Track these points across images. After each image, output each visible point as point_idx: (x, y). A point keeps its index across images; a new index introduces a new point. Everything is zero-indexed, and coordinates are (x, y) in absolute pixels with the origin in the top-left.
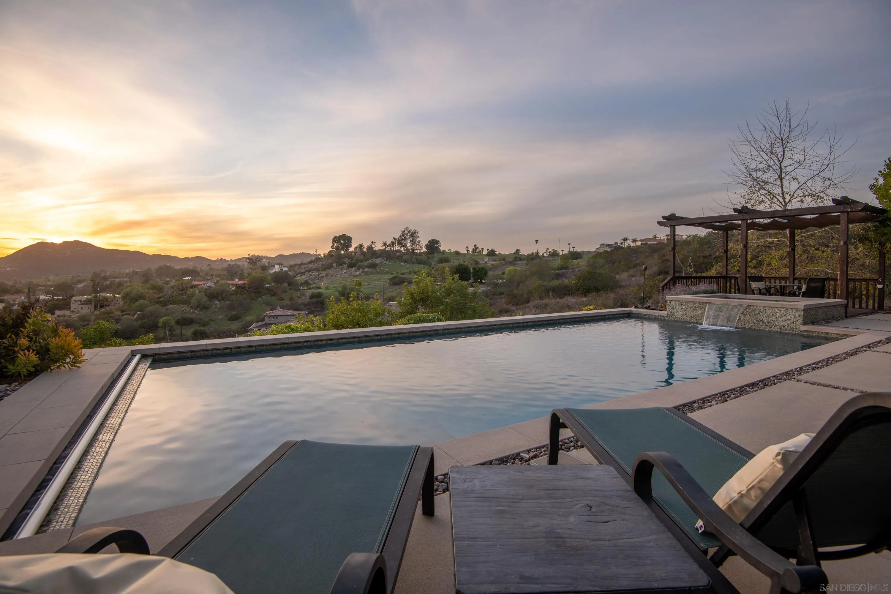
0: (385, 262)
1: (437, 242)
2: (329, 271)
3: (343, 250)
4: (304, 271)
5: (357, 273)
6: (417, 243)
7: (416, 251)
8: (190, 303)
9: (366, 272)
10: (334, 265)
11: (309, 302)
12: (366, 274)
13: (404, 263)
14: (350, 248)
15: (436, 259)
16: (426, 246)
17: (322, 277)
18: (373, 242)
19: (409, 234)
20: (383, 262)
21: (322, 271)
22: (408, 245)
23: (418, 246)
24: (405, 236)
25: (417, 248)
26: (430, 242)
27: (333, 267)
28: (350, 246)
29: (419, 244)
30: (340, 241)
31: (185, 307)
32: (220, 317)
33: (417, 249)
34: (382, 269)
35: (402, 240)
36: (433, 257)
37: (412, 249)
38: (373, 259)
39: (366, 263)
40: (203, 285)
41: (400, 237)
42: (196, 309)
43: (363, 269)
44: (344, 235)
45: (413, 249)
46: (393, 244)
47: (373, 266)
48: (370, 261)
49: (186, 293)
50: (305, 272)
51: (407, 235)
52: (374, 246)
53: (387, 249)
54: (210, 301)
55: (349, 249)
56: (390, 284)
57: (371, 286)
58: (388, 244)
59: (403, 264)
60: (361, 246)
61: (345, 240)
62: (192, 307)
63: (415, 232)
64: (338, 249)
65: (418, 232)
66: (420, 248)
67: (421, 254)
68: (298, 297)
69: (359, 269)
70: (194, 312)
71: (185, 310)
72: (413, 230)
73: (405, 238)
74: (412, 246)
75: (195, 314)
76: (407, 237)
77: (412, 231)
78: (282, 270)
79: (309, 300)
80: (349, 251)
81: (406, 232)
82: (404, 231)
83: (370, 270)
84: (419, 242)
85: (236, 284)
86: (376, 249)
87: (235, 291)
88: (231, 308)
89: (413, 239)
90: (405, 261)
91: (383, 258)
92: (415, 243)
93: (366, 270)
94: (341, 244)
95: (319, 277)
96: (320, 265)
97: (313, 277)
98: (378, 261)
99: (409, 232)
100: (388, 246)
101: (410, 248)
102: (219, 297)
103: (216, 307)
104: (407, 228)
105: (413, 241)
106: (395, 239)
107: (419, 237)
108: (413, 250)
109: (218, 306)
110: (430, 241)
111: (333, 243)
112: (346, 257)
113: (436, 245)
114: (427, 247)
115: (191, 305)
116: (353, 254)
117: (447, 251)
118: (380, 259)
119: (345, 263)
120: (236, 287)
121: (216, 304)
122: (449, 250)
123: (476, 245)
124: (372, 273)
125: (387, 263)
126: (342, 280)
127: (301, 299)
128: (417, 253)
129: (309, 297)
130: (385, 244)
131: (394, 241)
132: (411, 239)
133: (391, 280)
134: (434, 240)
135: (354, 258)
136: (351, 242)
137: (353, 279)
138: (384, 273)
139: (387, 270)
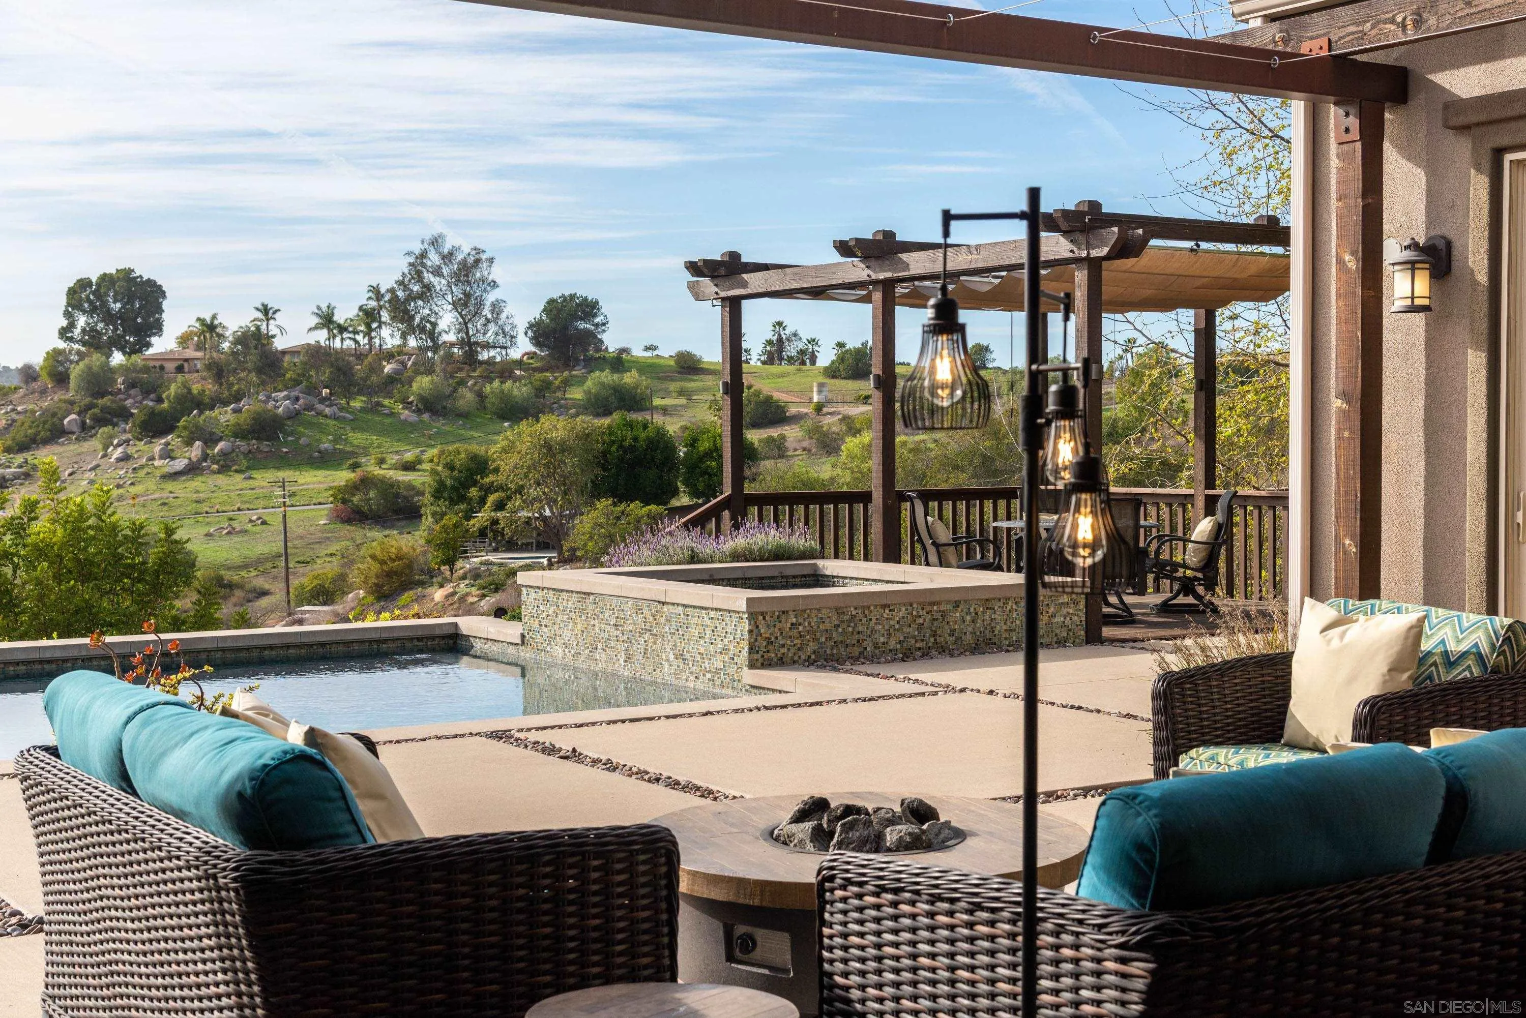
1: (589, 309)
3: (122, 349)
6: (486, 312)
7: (485, 355)
14: (154, 340)
16: (531, 326)
19: (445, 271)
22: (443, 325)
23: (492, 328)
24: (428, 277)
25: (490, 337)
26: (552, 307)
28: (157, 328)
29: (496, 320)
30: (104, 304)
33: (487, 346)
35: (412, 297)
37: (462, 343)
41: (401, 283)
44: (126, 275)
45: (470, 344)
46: (370, 316)
51: (437, 272)
52: (273, 331)
53: (337, 344)
55: (148, 345)
58: (340, 317)
60: (210, 328)
61: (131, 301)
63: (477, 261)
64: (93, 340)
65: (491, 261)
66: (501, 340)
67: (506, 371)
72: (466, 249)
73: (428, 287)
74: (464, 326)
76: (439, 284)
77: (460, 257)
80: (151, 351)
81: (434, 259)
82: (423, 255)
84: (497, 308)
86: (280, 344)
89: (468, 295)
92: (477, 313)
94: (109, 317)
99: (448, 257)
100: (342, 329)
101: (451, 337)
104: (435, 242)
105: (466, 305)
106: (376, 292)
108: (470, 347)
110: (552, 301)
111: (67, 314)
113: (582, 325)
114: (539, 334)
116: (170, 366)
117: (638, 352)
122: (647, 348)
123: (780, 324)
128: (490, 362)
130: (327, 320)
131: (373, 304)
132: (458, 292)
133: (343, 495)
134: (572, 296)
135: (173, 389)
136: (160, 310)
137: (159, 491)
138: (315, 461)
139: (329, 447)
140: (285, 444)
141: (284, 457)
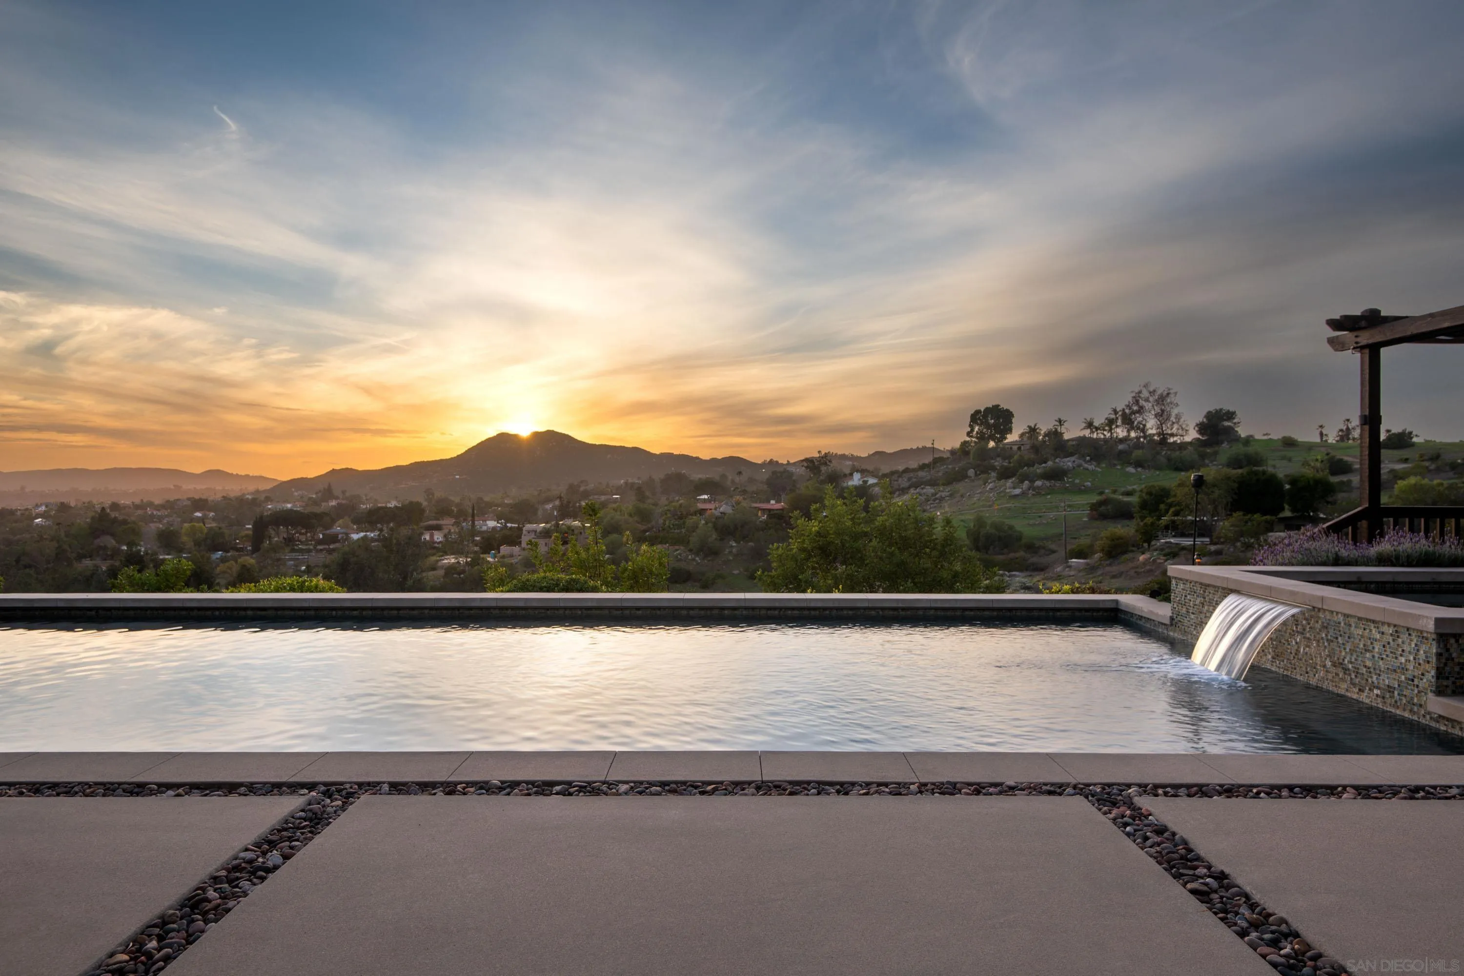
0: (1086, 465)
1: (1230, 415)
2: (960, 487)
3: (994, 440)
4: (908, 484)
5: (1017, 491)
6: (1173, 419)
7: (1171, 440)
8: (688, 542)
9: (1038, 488)
10: (971, 472)
12: (1038, 492)
13: (1136, 468)
14: (1008, 436)
15: (1224, 457)
16: (1197, 425)
17: (942, 499)
18: (1060, 421)
19: (1151, 399)
20: (1079, 466)
21: (943, 485)
22: (1148, 426)
23: (1176, 426)
24: (1142, 402)
25: (1174, 430)
26: (1209, 415)
27: (966, 477)
28: (1010, 431)
29: (1178, 423)
30: (987, 421)
31: (680, 550)
32: (736, 572)
33: (1172, 435)
34: (1077, 481)
35: (1134, 413)
36: (1216, 453)
37: (1159, 434)
38: (1057, 460)
39: (1039, 469)
40: (713, 511)
41: (1128, 406)
42: (697, 554)
43: (1032, 481)
44: (996, 407)
45: (1163, 434)
46: (1111, 423)
47: (1056, 475)
48: (1050, 463)
49: (684, 523)
50: (909, 488)
51: (1147, 400)
52: (1063, 430)
53: (1095, 436)
54: (722, 540)
55: (1006, 438)
56: (1092, 518)
57: (1045, 522)
58: (1096, 424)
59: (1131, 470)
60: (1033, 431)
61: (998, 419)
62: (691, 550)
63: (1168, 394)
64: (982, 437)
65: (1176, 393)
66: (1180, 432)
67: (1183, 446)
69: (1022, 482)
70: (694, 560)
71: (680, 554)
72: (1163, 389)
73: (1142, 407)
74: (1160, 427)
75: (696, 563)
76: (1148, 405)
77: (1159, 392)
78: (865, 482)
80: (1006, 441)
81: (1145, 394)
82: (1140, 392)
83: (1048, 483)
84: (1178, 417)
85: (770, 510)
86: (1066, 437)
87: (766, 522)
88: (756, 554)
89: (1163, 411)
90: (1138, 464)
91: (1083, 457)
92: (1168, 419)
93: (1038, 483)
94: (988, 426)
95: (936, 499)
96: (940, 474)
97: (922, 498)
98: (1068, 463)
99: (1152, 393)
100: (1097, 429)
101: (1154, 431)
102: (738, 534)
103: (730, 552)
104: (1146, 386)
105: (1161, 416)
106: (1115, 411)
107: (1177, 405)
108: (1164, 437)
109: (734, 550)
110: (1209, 413)
111: (970, 426)
112: (998, 456)
113: (1226, 424)
114: (1202, 428)
115: (691, 546)
116: (1015, 448)
117: (1258, 436)
118: (1073, 459)
119: (993, 468)
120: (768, 515)
121: (732, 546)
122: (1264, 435)
123: (1348, 420)
124: (1051, 491)
125: (1090, 467)
126: (983, 506)
128: (1175, 442)
130: (1090, 425)
131: (1113, 416)
132: (1158, 409)
133: (1094, 507)
134: (1221, 410)
135: (1016, 457)
136: (1011, 423)
137: (1008, 503)
138: (1081, 490)
139: (1089, 484)
140: (1068, 482)
141: (1066, 488)
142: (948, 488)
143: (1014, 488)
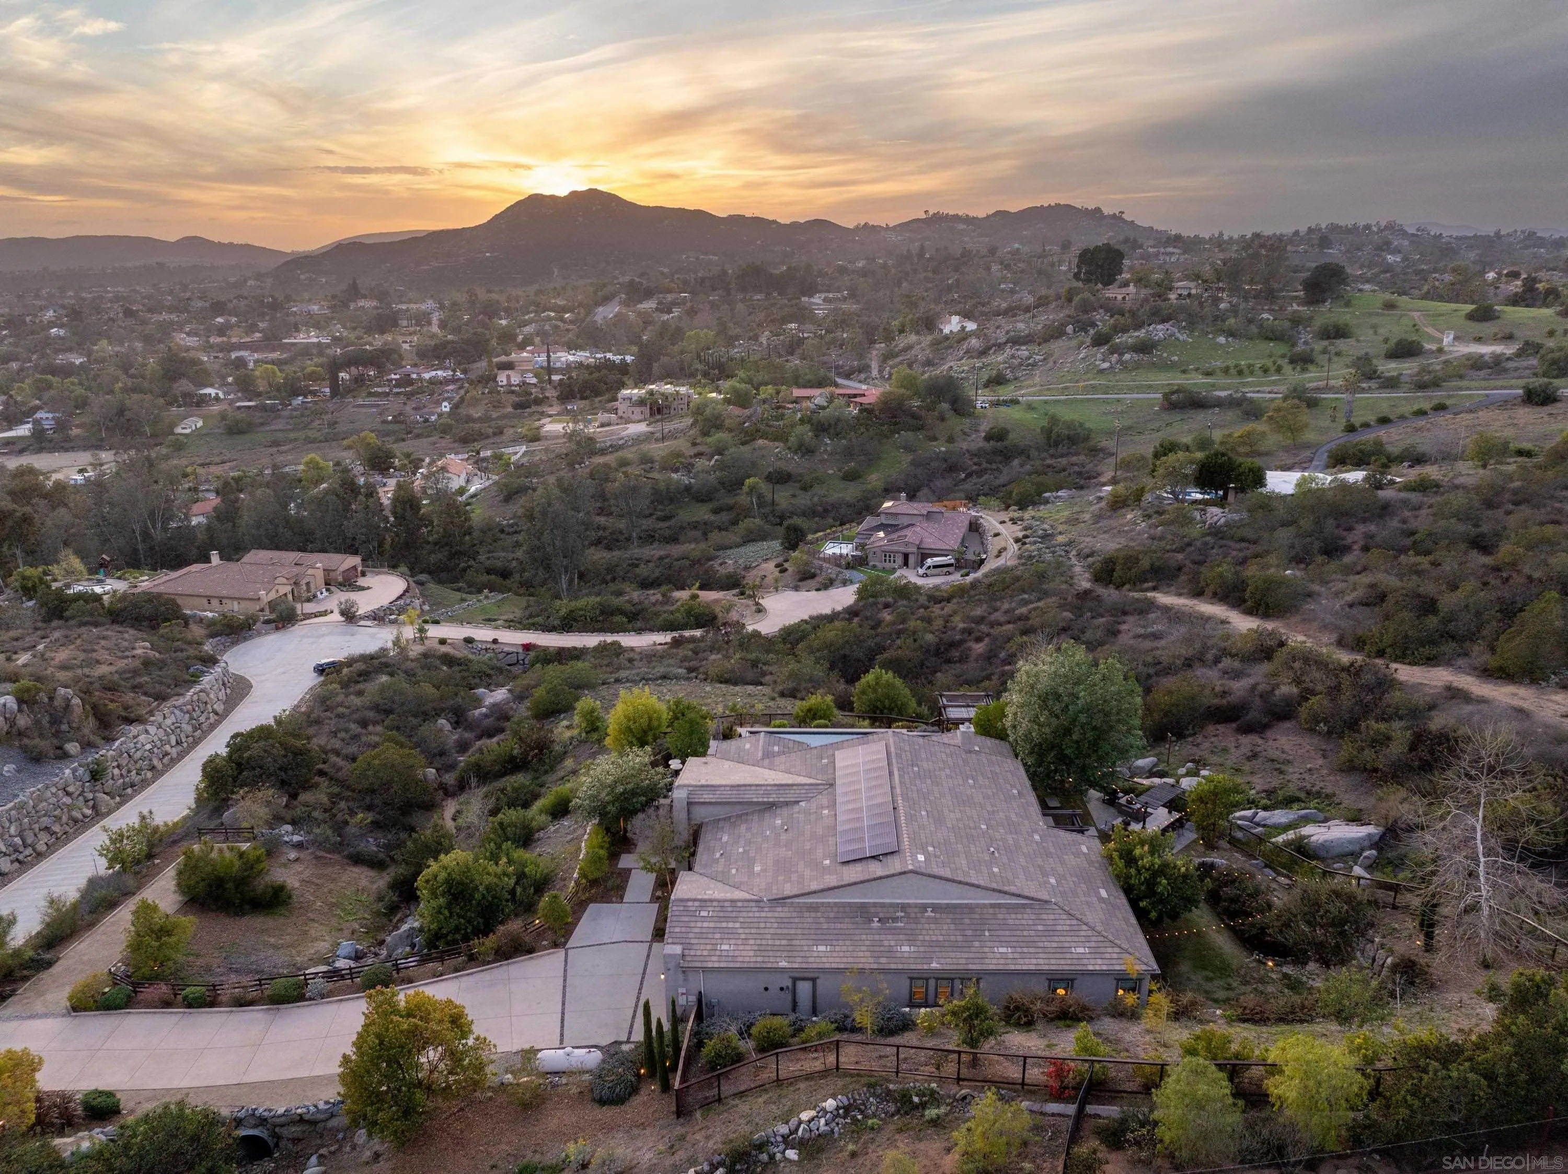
0: (1178, 335)
2: (1056, 346)
4: (1004, 340)
5: (1106, 365)
8: (787, 440)
9: (1126, 362)
10: (1070, 329)
11: (980, 449)
12: (1125, 367)
13: (1227, 337)
15: (1318, 322)
16: (1305, 277)
17: (1034, 365)
19: (1263, 247)
20: (1171, 336)
21: (1040, 344)
26: (1317, 270)
27: (1065, 333)
30: (1095, 261)
31: (778, 448)
32: (830, 472)
34: (1165, 355)
38: (1151, 328)
42: (796, 453)
43: (1122, 353)
44: (1106, 246)
47: (1146, 346)
48: (1141, 333)
49: (783, 415)
51: (1259, 247)
54: (818, 437)
59: (1222, 340)
62: (789, 448)
68: (965, 433)
69: (1112, 353)
70: (793, 459)
71: (780, 452)
75: (795, 463)
78: (963, 328)
79: (982, 444)
81: (1257, 242)
82: (1253, 239)
83: (1136, 357)
85: (861, 403)
88: (849, 453)
90: (1231, 334)
91: (1178, 322)
93: (1127, 356)
95: (1029, 365)
96: (1040, 327)
97: (1016, 362)
98: (1159, 331)
102: (832, 431)
103: (826, 450)
104: (1258, 234)
109: (829, 448)
110: (1317, 268)
111: (1078, 266)
112: (1101, 307)
114: (1308, 284)
115: (789, 444)
116: (1120, 297)
118: (1167, 325)
119: (1093, 325)
120: (860, 410)
121: (826, 444)
124: (1138, 366)
125: (1181, 338)
126: (1070, 381)
127: (969, 439)
129: (983, 434)
134: (1330, 265)
137: (1094, 379)
138: (1168, 366)
139: (1176, 358)
140: (1156, 356)
141: (1153, 364)
142: (1045, 348)
143: (1104, 361)
